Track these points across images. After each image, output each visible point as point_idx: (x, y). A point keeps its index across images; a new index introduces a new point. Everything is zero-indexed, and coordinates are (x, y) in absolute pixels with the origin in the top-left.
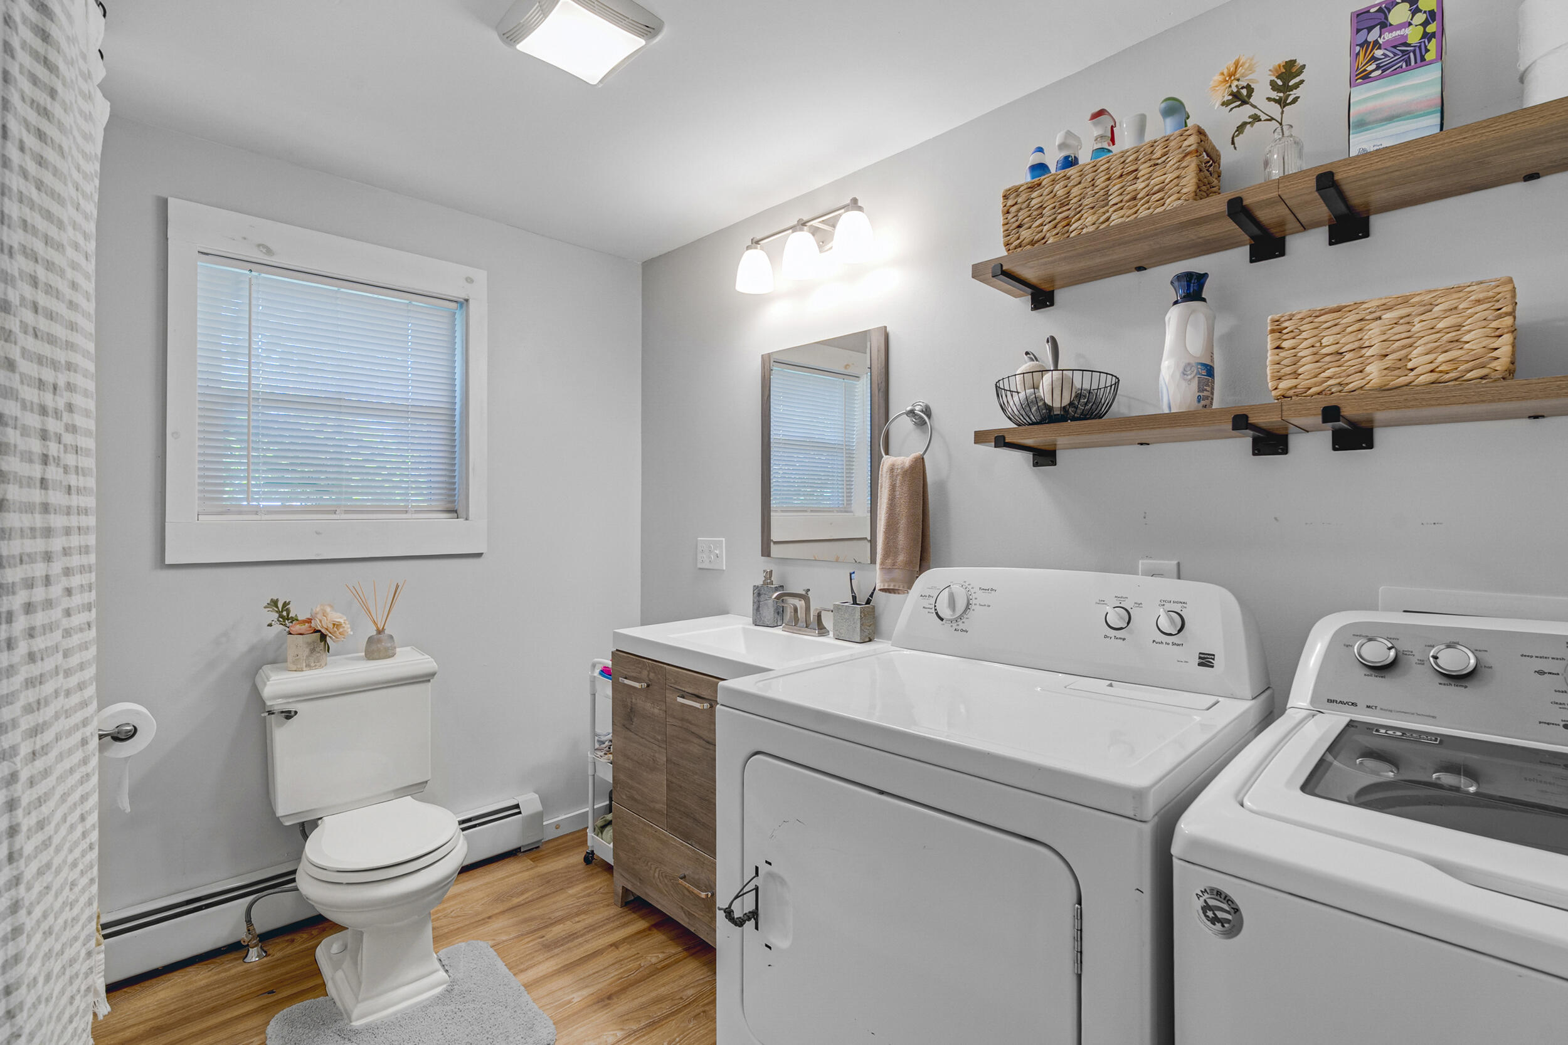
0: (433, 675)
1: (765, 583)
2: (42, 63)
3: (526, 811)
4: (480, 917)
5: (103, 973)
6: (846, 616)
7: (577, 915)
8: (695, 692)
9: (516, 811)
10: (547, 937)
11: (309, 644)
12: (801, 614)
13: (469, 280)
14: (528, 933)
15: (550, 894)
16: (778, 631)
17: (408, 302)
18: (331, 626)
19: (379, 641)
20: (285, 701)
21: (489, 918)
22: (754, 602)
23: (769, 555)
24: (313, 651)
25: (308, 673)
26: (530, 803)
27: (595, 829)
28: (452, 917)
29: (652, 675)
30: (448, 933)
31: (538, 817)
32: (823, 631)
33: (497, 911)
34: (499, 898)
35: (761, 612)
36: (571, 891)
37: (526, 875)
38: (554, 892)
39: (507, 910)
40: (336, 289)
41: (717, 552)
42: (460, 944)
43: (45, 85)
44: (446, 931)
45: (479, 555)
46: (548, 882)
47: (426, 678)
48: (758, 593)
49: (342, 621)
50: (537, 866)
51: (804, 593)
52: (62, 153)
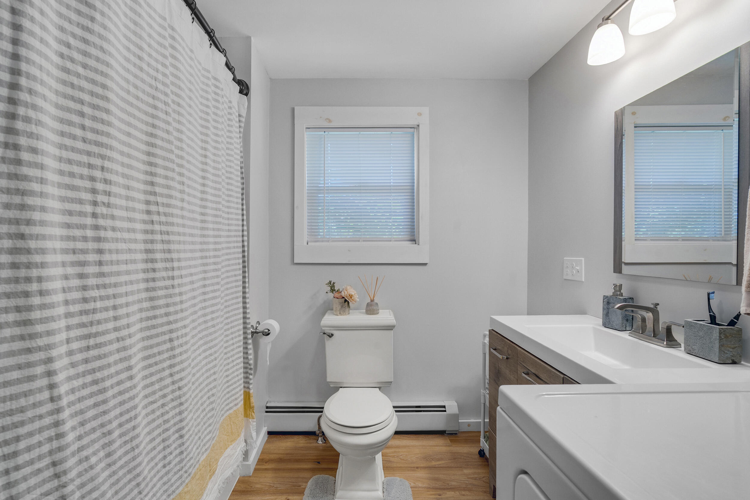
0: (394, 326)
1: (615, 294)
2: (84, 4)
3: (449, 411)
4: (413, 465)
5: (255, 431)
6: (701, 334)
7: (464, 489)
8: (536, 373)
9: (443, 409)
10: (442, 496)
11: (340, 303)
12: (650, 325)
13: (420, 114)
14: (433, 488)
15: (452, 467)
16: (625, 335)
17: (390, 133)
18: (348, 296)
19: (371, 305)
20: (329, 329)
21: (417, 468)
22: (604, 309)
23: (620, 272)
24: (342, 307)
25: (340, 317)
26: (452, 407)
27: (485, 437)
28: (400, 459)
29: (510, 352)
30: (395, 467)
31: (455, 417)
32: (673, 343)
33: (422, 465)
34: (426, 458)
35: (610, 317)
36: (466, 471)
37: (444, 449)
38: (456, 467)
39: (427, 467)
40: (358, 133)
41: (578, 268)
42: (397, 478)
43: (87, 15)
44: (395, 465)
45: (425, 264)
46: (455, 459)
47: (390, 328)
48: (608, 302)
49: (353, 294)
50: (451, 446)
51: (652, 306)
52: (103, 50)
